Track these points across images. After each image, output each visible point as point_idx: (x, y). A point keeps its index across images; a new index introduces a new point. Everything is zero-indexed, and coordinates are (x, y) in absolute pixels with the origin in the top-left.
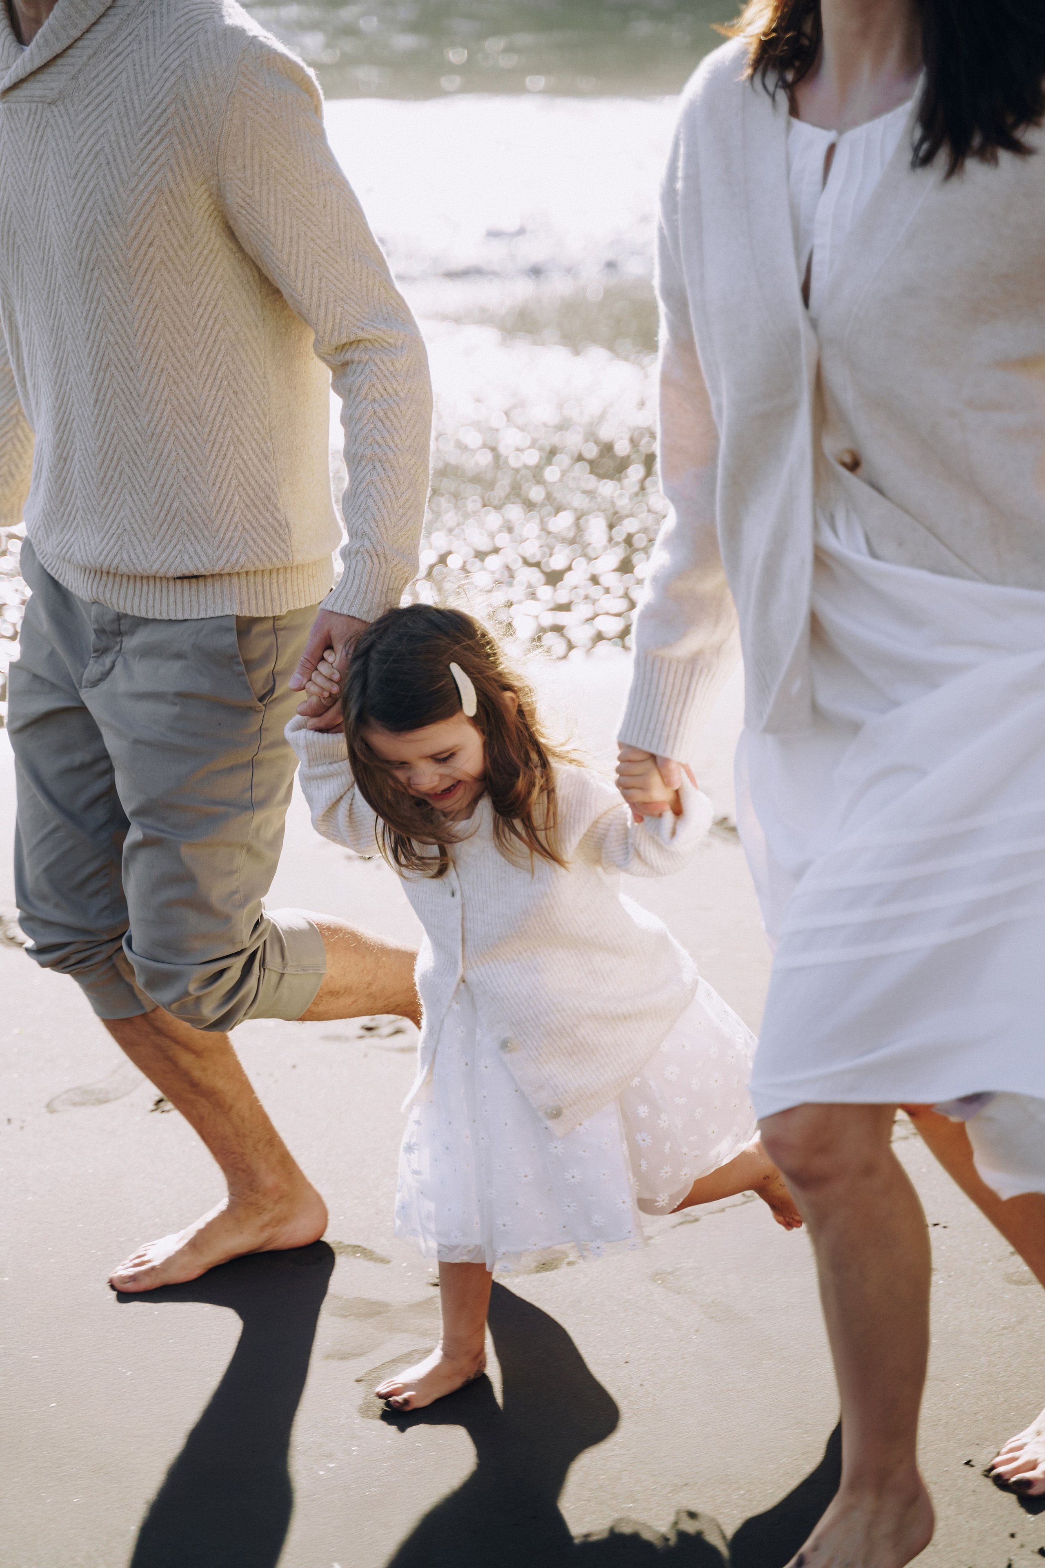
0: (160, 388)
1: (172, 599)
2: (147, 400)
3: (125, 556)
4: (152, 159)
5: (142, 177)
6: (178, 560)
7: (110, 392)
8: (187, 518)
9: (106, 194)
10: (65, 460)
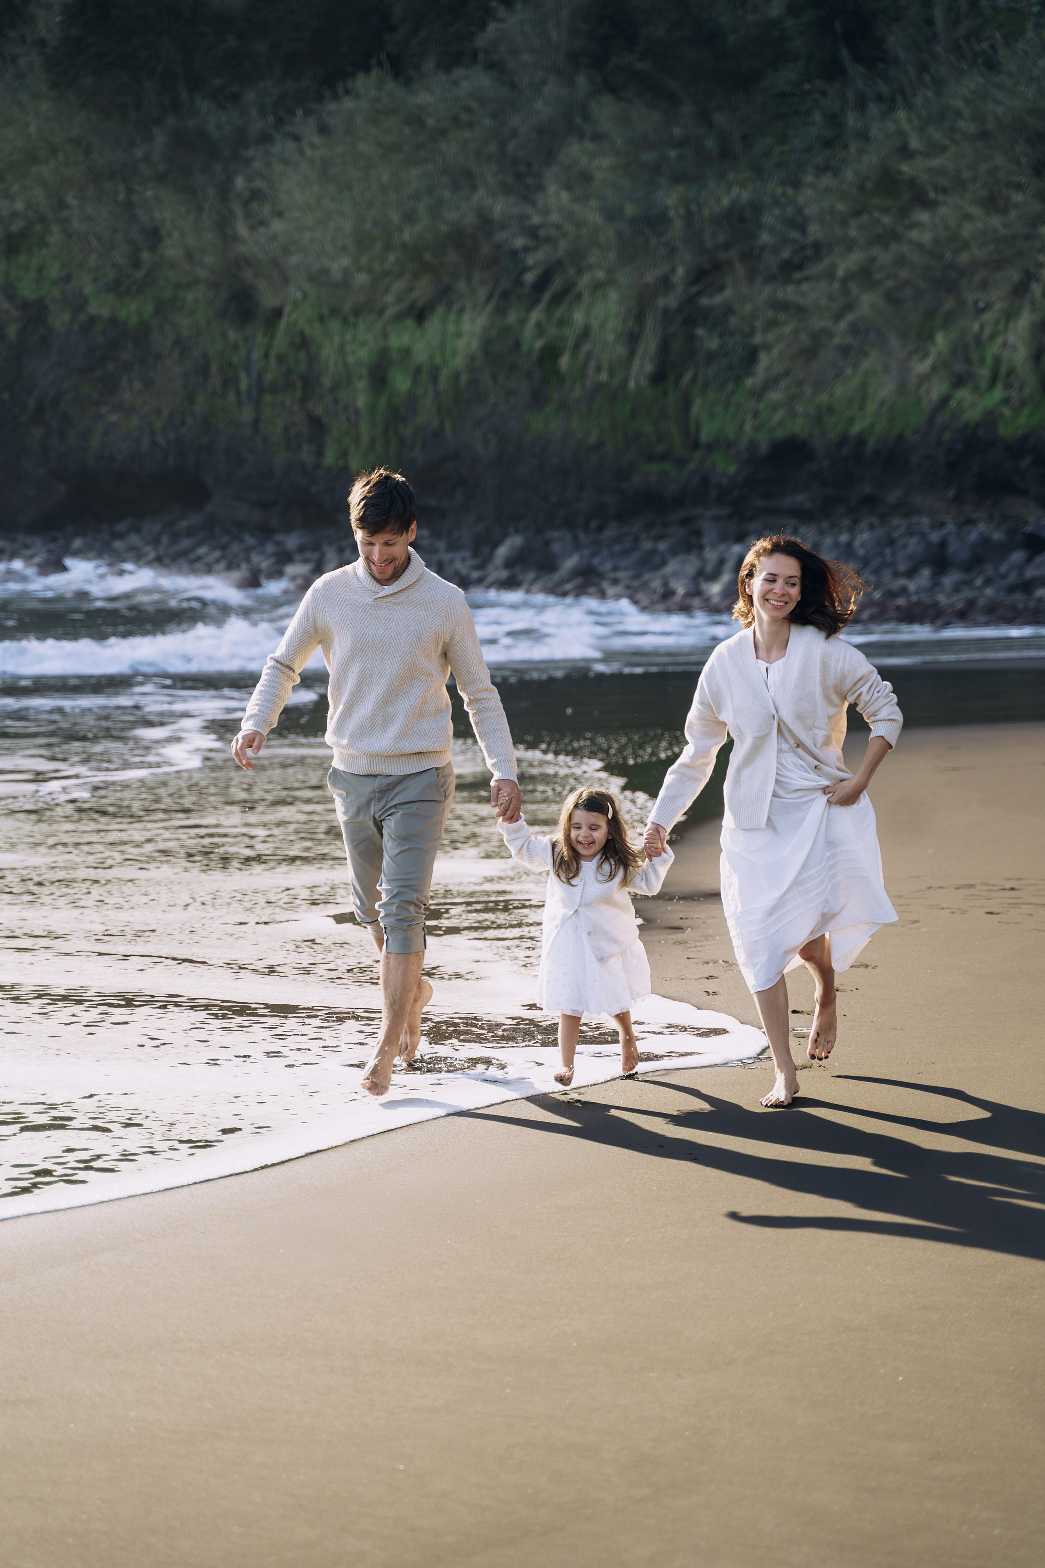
0: (420, 692)
1: (410, 766)
2: (415, 695)
3: (397, 746)
4: (435, 623)
5: (431, 628)
6: (416, 747)
7: (403, 692)
8: (419, 733)
9: (418, 632)
10: (374, 716)
